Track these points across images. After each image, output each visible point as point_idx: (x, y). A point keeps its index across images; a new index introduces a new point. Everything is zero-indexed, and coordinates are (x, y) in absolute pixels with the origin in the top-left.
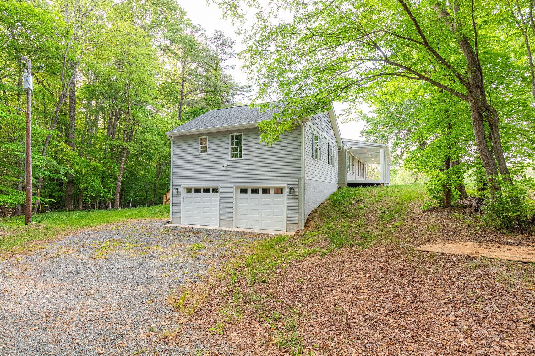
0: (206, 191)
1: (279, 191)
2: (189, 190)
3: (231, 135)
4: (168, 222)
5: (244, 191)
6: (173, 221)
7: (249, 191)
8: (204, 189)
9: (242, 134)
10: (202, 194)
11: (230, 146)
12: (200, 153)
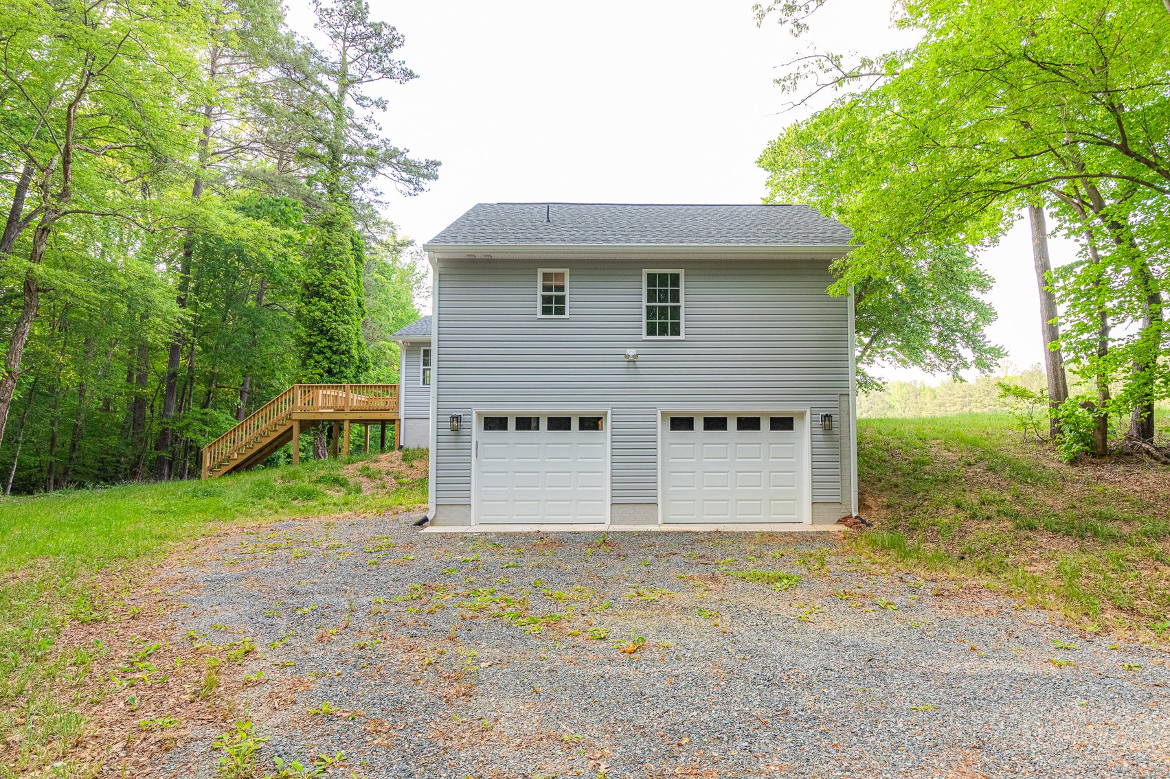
0: (559, 423)
1: (783, 423)
2: (495, 423)
3: (645, 272)
4: (422, 522)
5: (681, 423)
6: (439, 518)
7: (699, 424)
8: (550, 420)
9: (682, 272)
10: (543, 433)
11: (645, 303)
12: (540, 315)
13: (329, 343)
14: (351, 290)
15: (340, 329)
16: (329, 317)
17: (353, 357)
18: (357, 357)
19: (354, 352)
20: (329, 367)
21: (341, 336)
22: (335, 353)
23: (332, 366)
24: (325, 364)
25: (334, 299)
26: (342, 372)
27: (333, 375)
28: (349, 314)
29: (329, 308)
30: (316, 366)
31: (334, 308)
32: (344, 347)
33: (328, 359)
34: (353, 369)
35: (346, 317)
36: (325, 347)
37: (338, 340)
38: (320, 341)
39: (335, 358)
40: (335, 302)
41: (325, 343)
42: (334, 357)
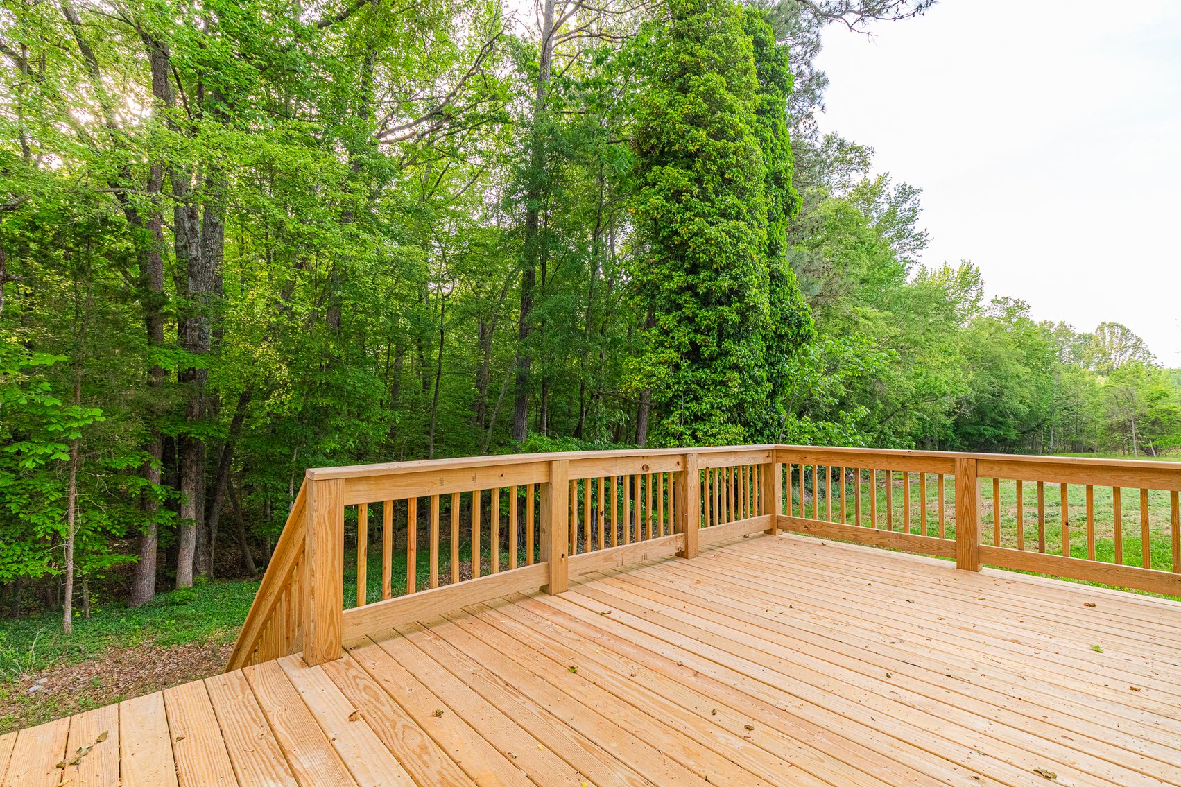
13: (690, 279)
14: (742, 126)
15: (712, 231)
16: (687, 208)
17: (753, 308)
18: (765, 308)
19: (759, 297)
20: (692, 343)
21: (713, 249)
22: (705, 300)
23: (699, 338)
24: (683, 335)
25: (697, 153)
26: (727, 353)
27: (706, 363)
28: (742, 193)
29: (684, 182)
30: (661, 344)
31: (699, 181)
32: (725, 282)
33: (690, 320)
34: (758, 345)
35: (731, 199)
36: (680, 291)
37: (707, 266)
38: (669, 277)
39: (707, 316)
40: (698, 165)
41: (680, 279)
42: (703, 313)
